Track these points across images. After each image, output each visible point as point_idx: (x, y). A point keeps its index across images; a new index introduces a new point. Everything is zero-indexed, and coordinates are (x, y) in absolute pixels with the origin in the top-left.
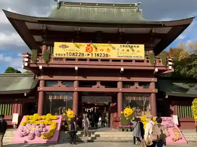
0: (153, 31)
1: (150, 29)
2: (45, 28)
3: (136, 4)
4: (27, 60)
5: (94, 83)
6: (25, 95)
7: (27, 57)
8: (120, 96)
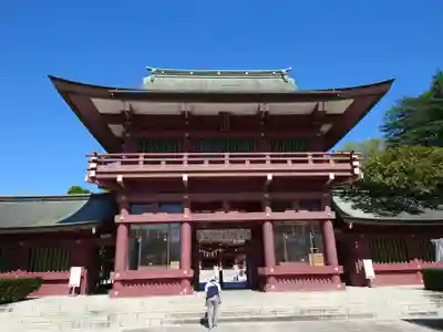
0: (320, 109)
1: (314, 104)
2: (127, 109)
3: (284, 71)
4: (94, 165)
6: (94, 231)
7: (94, 161)
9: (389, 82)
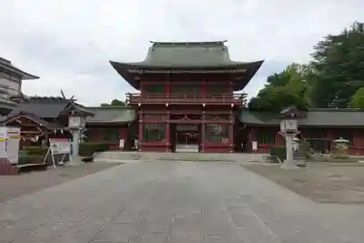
2: (142, 73)
5: (183, 116)
6: (129, 126)
8: (204, 127)
9: (262, 62)
